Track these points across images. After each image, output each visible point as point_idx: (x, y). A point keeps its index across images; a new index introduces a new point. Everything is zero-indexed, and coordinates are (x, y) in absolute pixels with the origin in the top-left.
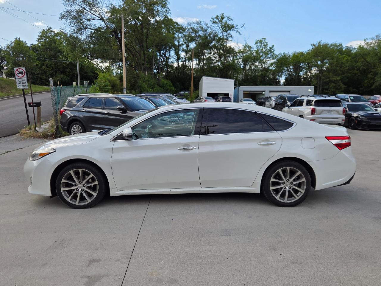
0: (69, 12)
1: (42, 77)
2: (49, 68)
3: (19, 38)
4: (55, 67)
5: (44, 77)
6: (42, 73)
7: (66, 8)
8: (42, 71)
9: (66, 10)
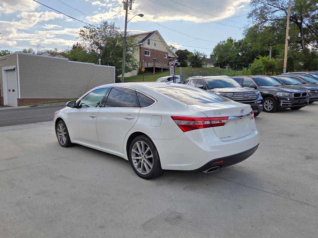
0: (254, 11)
1: (242, 64)
2: (248, 56)
3: (231, 38)
4: (252, 55)
5: (244, 64)
6: (242, 61)
7: (252, 8)
8: (242, 59)
9: (252, 10)
